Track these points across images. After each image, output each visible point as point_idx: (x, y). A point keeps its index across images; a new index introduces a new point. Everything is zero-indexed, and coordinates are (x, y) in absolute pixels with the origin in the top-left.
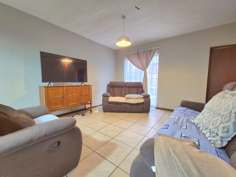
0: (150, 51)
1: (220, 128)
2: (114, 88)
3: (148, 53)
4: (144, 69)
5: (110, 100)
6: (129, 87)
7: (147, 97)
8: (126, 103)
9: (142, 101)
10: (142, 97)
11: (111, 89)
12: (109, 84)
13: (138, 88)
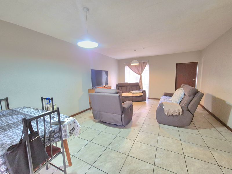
0: (144, 63)
1: (177, 100)
2: (122, 87)
3: (143, 64)
4: (140, 74)
5: (123, 95)
6: (131, 86)
7: (144, 92)
8: (133, 96)
9: (142, 94)
10: (142, 92)
11: (120, 88)
12: (118, 84)
13: (137, 86)
